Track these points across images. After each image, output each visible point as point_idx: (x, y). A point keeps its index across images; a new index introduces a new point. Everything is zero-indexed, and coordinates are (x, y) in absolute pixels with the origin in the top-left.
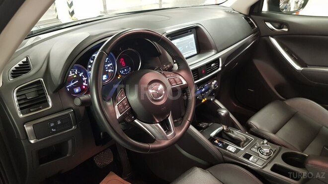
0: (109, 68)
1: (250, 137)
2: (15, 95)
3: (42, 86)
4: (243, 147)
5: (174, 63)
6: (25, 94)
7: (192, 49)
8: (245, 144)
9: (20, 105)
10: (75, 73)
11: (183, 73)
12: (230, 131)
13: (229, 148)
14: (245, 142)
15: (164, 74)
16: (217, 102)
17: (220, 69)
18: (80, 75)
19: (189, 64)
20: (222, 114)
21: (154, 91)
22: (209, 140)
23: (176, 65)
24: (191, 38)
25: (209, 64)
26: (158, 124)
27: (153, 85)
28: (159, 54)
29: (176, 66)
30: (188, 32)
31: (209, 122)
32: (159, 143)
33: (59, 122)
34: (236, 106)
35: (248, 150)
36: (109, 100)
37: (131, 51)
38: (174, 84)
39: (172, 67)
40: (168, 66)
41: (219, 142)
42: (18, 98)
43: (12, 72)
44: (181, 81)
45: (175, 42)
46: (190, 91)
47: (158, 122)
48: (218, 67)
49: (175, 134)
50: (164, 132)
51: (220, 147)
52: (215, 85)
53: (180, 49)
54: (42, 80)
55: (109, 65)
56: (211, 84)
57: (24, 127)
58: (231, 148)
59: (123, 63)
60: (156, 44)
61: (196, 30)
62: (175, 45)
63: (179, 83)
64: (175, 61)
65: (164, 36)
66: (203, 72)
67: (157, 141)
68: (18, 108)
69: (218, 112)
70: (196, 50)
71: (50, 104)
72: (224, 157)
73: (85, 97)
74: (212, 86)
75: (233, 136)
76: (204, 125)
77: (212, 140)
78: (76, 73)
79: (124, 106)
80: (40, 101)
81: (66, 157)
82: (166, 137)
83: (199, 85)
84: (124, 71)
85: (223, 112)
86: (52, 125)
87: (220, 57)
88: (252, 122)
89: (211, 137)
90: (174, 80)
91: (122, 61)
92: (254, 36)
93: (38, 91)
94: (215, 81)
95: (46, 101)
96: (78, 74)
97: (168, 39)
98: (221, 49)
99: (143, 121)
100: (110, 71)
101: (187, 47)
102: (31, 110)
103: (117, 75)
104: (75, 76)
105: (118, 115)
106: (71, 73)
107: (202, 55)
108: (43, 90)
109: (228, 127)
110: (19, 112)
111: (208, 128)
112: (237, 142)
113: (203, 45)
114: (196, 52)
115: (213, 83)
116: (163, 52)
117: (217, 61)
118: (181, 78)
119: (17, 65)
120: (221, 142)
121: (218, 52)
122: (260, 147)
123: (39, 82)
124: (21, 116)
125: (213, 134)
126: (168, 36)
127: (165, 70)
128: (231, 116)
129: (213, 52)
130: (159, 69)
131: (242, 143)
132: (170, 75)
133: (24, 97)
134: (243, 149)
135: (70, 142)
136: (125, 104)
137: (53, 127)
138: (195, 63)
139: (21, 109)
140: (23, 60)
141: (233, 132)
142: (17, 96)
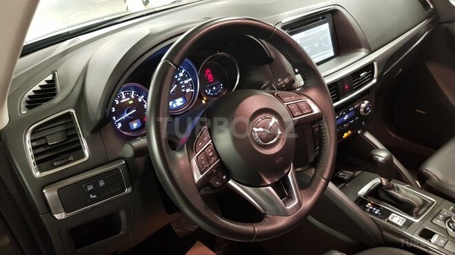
0: (187, 86)
1: (430, 198)
2: (28, 138)
3: (73, 122)
4: (418, 217)
5: (296, 74)
6: (44, 137)
7: (327, 49)
8: (422, 211)
9: (36, 155)
10: (131, 98)
11: (313, 93)
12: (393, 188)
13: (393, 217)
14: (421, 207)
15: (278, 97)
16: (368, 136)
17: (374, 81)
18: (140, 100)
19: (323, 74)
20: (380, 159)
21: (261, 129)
22: (356, 202)
23: (299, 77)
24: (324, 29)
25: (356, 74)
26: (270, 188)
27: (259, 119)
28: (269, 60)
29: (299, 80)
30: (318, 20)
31: (354, 170)
32: (273, 222)
33: (102, 183)
34: (394, 136)
35: (428, 222)
36: (181, 149)
37: (223, 56)
38: (297, 114)
39: (293, 81)
40: (286, 80)
41: (374, 205)
42: (34, 144)
43: (28, 99)
44: (310, 108)
45: (298, 38)
46: (326, 125)
47: (269, 183)
48: (372, 78)
49: (300, 204)
50: (281, 201)
51: (377, 215)
52: (365, 109)
53: (307, 49)
54: (73, 111)
55: (186, 82)
56: (359, 107)
57: (43, 194)
58: (397, 218)
59: (210, 76)
60: (264, 43)
61: (332, 16)
62: (298, 42)
63: (307, 111)
64: (297, 71)
65: (279, 27)
66: (347, 87)
67: (268, 218)
68: (32, 161)
69: (372, 156)
70: (332, 50)
71: (87, 152)
72: (385, 233)
73: (141, 142)
74: (362, 110)
75: (400, 196)
76: (346, 174)
77: (361, 202)
78: (133, 97)
79: (208, 159)
80: (70, 147)
81: (118, 235)
82: (284, 210)
83: (338, 109)
84: (212, 89)
85: (382, 155)
86: (90, 188)
87: (374, 60)
88: (429, 169)
89: (360, 198)
90: (298, 106)
91: (209, 73)
92: (430, 23)
93: (66, 130)
94: (366, 102)
95: (80, 148)
96: (136, 98)
97: (285, 32)
98: (377, 46)
99: (243, 182)
100: (188, 90)
101: (317, 45)
102: (55, 164)
103: (200, 97)
104: (131, 102)
105: (197, 177)
106: (124, 97)
107: (343, 57)
108: (74, 128)
109: (390, 181)
110: (33, 168)
111: (354, 180)
112: (406, 207)
113: (344, 41)
114: (332, 54)
115: (363, 105)
116: (278, 57)
117: (369, 67)
118: (309, 101)
119: (37, 88)
120: (378, 207)
121: (371, 52)
122: (450, 217)
123: (69, 115)
124: (37, 174)
125: (363, 191)
126: (284, 28)
127: (281, 89)
128: (396, 162)
129: (363, 53)
130: (270, 88)
131: (417, 209)
132: (291, 99)
133: (43, 142)
134: (417, 221)
135: (123, 214)
136: (210, 154)
137: (92, 192)
138: (333, 72)
139: (38, 163)
140: (47, 79)
141: (398, 189)
142: (32, 141)
